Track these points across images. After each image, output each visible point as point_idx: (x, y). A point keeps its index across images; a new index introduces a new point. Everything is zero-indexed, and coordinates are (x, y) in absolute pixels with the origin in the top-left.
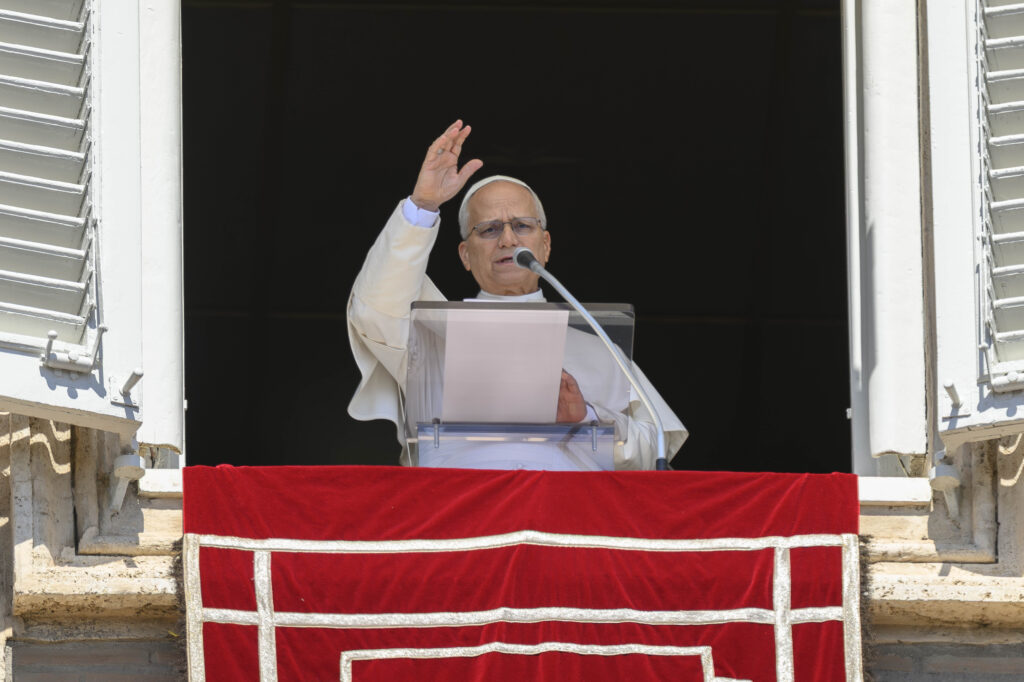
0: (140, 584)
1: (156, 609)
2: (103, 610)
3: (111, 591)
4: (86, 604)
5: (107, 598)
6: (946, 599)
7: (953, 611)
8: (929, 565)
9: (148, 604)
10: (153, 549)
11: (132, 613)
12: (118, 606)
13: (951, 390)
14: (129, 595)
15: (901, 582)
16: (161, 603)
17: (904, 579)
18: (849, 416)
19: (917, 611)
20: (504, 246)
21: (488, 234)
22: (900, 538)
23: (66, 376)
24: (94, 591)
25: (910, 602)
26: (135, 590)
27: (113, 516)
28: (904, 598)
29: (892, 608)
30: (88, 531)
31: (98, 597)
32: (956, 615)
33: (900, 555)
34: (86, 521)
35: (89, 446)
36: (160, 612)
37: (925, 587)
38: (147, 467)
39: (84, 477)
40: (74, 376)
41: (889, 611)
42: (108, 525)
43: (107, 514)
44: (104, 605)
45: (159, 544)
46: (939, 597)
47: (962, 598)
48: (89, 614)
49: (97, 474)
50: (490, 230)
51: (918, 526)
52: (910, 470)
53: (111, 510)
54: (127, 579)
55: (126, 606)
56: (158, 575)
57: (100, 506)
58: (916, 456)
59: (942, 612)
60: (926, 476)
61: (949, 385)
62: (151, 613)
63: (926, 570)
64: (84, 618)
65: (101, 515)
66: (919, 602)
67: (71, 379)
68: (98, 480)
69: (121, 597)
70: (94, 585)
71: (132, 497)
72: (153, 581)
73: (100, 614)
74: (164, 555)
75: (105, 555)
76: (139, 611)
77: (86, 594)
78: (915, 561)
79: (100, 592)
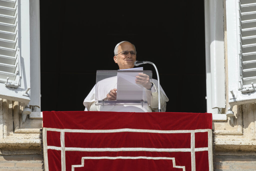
0: (30, 141)
1: (34, 147)
2: (20, 147)
3: (22, 142)
4: (16, 146)
5: (22, 144)
6: (230, 144)
7: (232, 147)
8: (226, 136)
9: (32, 146)
10: (33, 132)
11: (28, 148)
12: (24, 146)
13: (232, 92)
14: (27, 143)
15: (219, 140)
16: (35, 145)
17: (220, 139)
18: (206, 98)
19: (223, 147)
22: (219, 129)
23: (11, 89)
24: (18, 142)
25: (221, 145)
26: (28, 142)
28: (220, 144)
29: (217, 146)
30: (17, 127)
31: (19, 144)
32: (233, 148)
33: (219, 133)
34: (16, 125)
36: (35, 148)
37: (225, 141)
38: (31, 111)
39: (16, 114)
40: (13, 89)
41: (216, 147)
42: (21, 126)
43: (21, 123)
44: (21, 146)
46: (229, 144)
47: (234, 144)
48: (17, 148)
49: (19, 113)
51: (224, 126)
52: (221, 112)
53: (22, 122)
54: (26, 139)
55: (26, 146)
56: (34, 138)
57: (20, 121)
58: (223, 109)
59: (229, 147)
60: (225, 114)
61: (231, 91)
62: (32, 148)
63: (225, 137)
64: (16, 149)
65: (20, 123)
66: (224, 145)
68: (19, 115)
69: (25, 144)
70: (18, 141)
71: (28, 118)
72: (33, 140)
73: (20, 148)
74: (36, 133)
75: (21, 133)
76: (30, 147)
77: (16, 143)
78: (222, 135)
79: (20, 143)
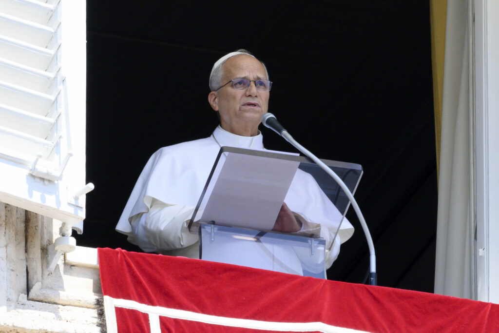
0: (75, 328)
3: (56, 330)
10: (77, 303)
20: (250, 96)
21: (238, 85)
23: (42, 182)
24: (45, 328)
26: (71, 331)
27: (49, 275)
30: (37, 284)
31: (46, 332)
34: (35, 278)
35: (37, 226)
39: (34, 247)
40: (46, 182)
42: (46, 281)
43: (46, 273)
45: (80, 299)
49: (41, 246)
50: (240, 83)
53: (48, 271)
54: (66, 323)
57: (42, 267)
65: (43, 274)
67: (45, 184)
70: (45, 324)
74: (90, 308)
75: (46, 302)
79: (49, 330)
